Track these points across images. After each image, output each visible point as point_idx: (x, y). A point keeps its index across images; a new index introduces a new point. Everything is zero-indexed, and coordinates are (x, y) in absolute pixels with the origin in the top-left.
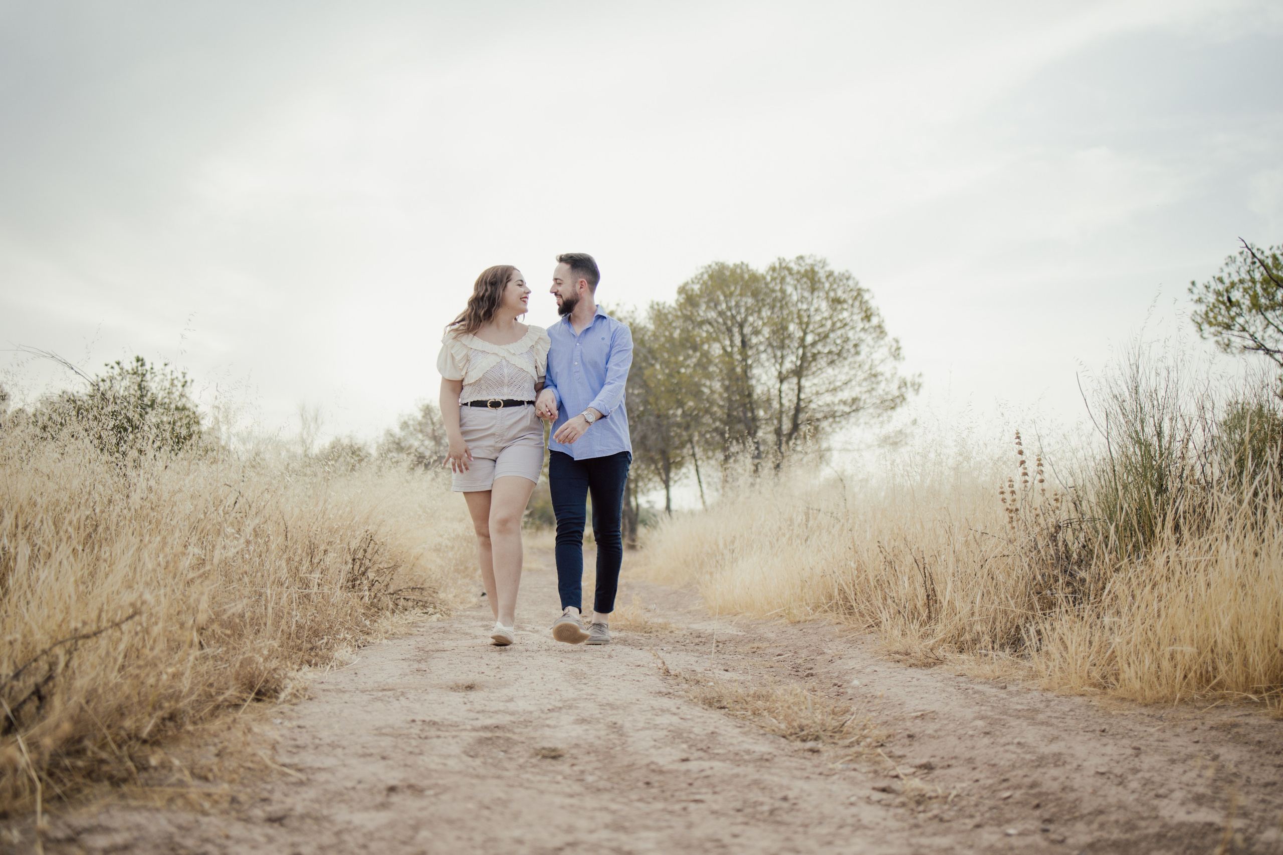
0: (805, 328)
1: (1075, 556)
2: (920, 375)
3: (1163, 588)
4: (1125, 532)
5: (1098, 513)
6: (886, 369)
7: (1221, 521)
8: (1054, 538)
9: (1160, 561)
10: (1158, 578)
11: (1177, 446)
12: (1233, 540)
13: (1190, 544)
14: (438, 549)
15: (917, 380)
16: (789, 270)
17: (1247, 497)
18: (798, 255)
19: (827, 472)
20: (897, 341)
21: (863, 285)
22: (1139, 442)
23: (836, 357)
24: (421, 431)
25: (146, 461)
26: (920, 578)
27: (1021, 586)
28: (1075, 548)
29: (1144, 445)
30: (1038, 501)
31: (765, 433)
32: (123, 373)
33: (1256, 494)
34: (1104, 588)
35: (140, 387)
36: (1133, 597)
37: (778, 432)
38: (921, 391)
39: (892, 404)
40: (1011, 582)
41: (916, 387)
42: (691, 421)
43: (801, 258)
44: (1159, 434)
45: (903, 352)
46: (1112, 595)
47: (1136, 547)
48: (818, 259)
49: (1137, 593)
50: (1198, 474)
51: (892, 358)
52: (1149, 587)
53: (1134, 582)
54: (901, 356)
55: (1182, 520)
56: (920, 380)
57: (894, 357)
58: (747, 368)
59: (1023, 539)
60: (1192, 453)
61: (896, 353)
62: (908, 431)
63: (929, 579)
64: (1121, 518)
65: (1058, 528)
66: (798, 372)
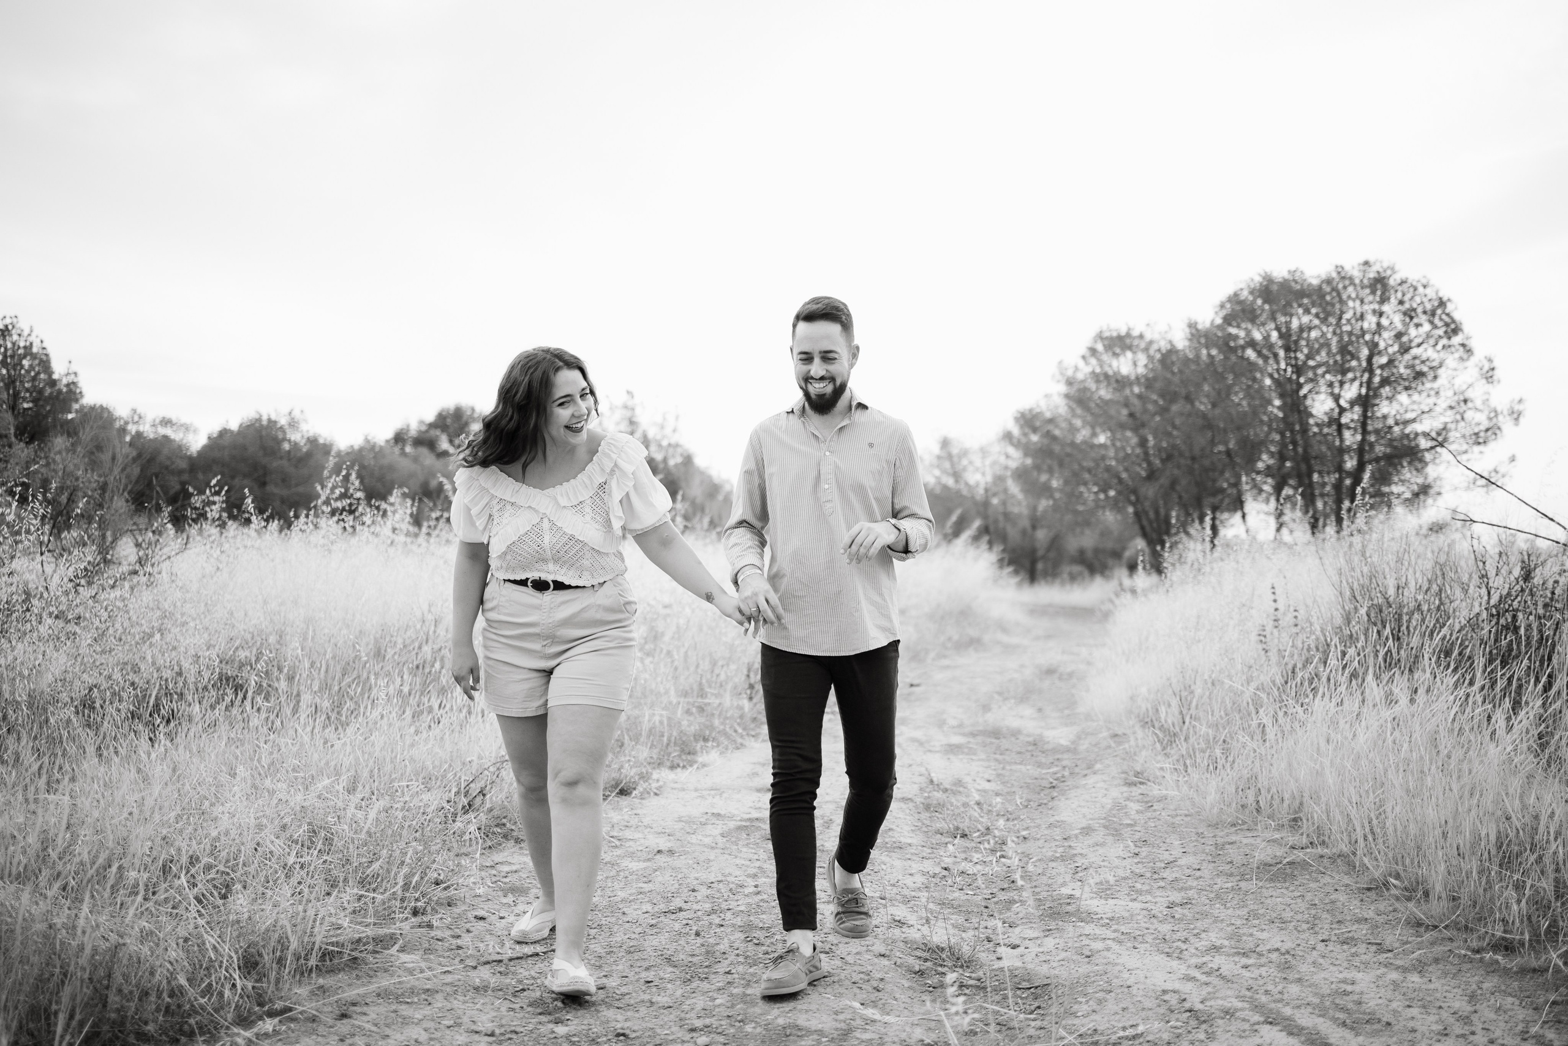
2: (1520, 401)
6: (1476, 394)
15: (1517, 407)
16: (1351, 279)
18: (1362, 261)
20: (1490, 360)
21: (1445, 294)
24: (938, 466)
38: (1521, 419)
41: (1515, 416)
43: (1366, 263)
45: (1497, 374)
48: (1385, 265)
51: (1484, 381)
54: (1495, 378)
56: (1521, 407)
57: (1487, 378)
61: (1489, 375)
62: (1502, 470)
66: (1364, 402)
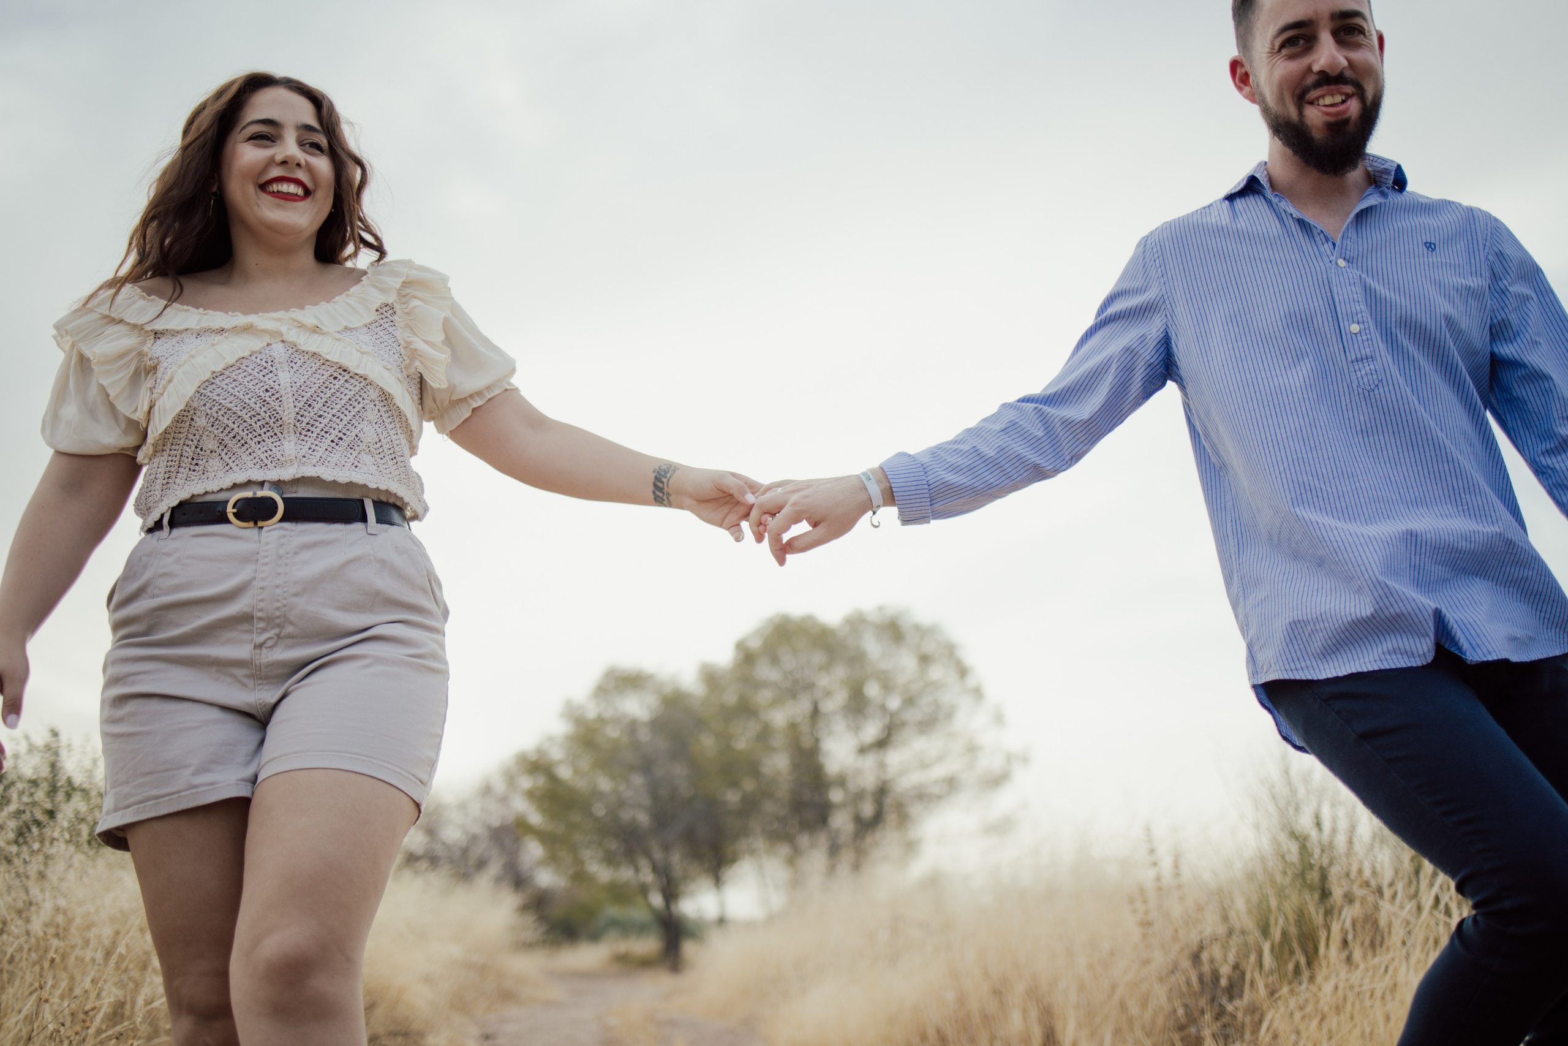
0: (887, 686)
1: (1224, 982)
3: (1333, 1021)
4: (1282, 950)
5: (1250, 924)
6: (988, 739)
7: (1398, 933)
8: (1196, 958)
9: (1328, 987)
10: (1326, 1009)
11: (1341, 840)
12: (1413, 959)
13: (1362, 966)
14: (428, 979)
16: (867, 622)
17: (1428, 902)
18: (878, 605)
19: (918, 868)
21: (955, 639)
22: (1293, 835)
23: (927, 725)
25: (53, 875)
26: (1034, 1014)
27: (1160, 1021)
28: (1225, 970)
29: (1301, 840)
30: (1177, 911)
31: (841, 821)
32: (32, 748)
33: (1437, 900)
34: (1261, 1021)
35: (53, 765)
36: (1298, 1033)
37: (858, 819)
39: (996, 781)
40: (1147, 1016)
41: (1025, 760)
42: (750, 806)
44: (1318, 825)
45: (1007, 718)
46: (1271, 1031)
47: (1297, 970)
49: (1302, 1027)
50: (1367, 873)
51: (994, 726)
52: (1315, 1023)
53: (1298, 1016)
54: (1004, 722)
55: (1350, 937)
57: (996, 724)
58: (817, 741)
59: (1160, 960)
60: (1358, 847)
61: (999, 719)
63: (1047, 1015)
64: (1276, 934)
65: (1201, 948)
66: (882, 744)
